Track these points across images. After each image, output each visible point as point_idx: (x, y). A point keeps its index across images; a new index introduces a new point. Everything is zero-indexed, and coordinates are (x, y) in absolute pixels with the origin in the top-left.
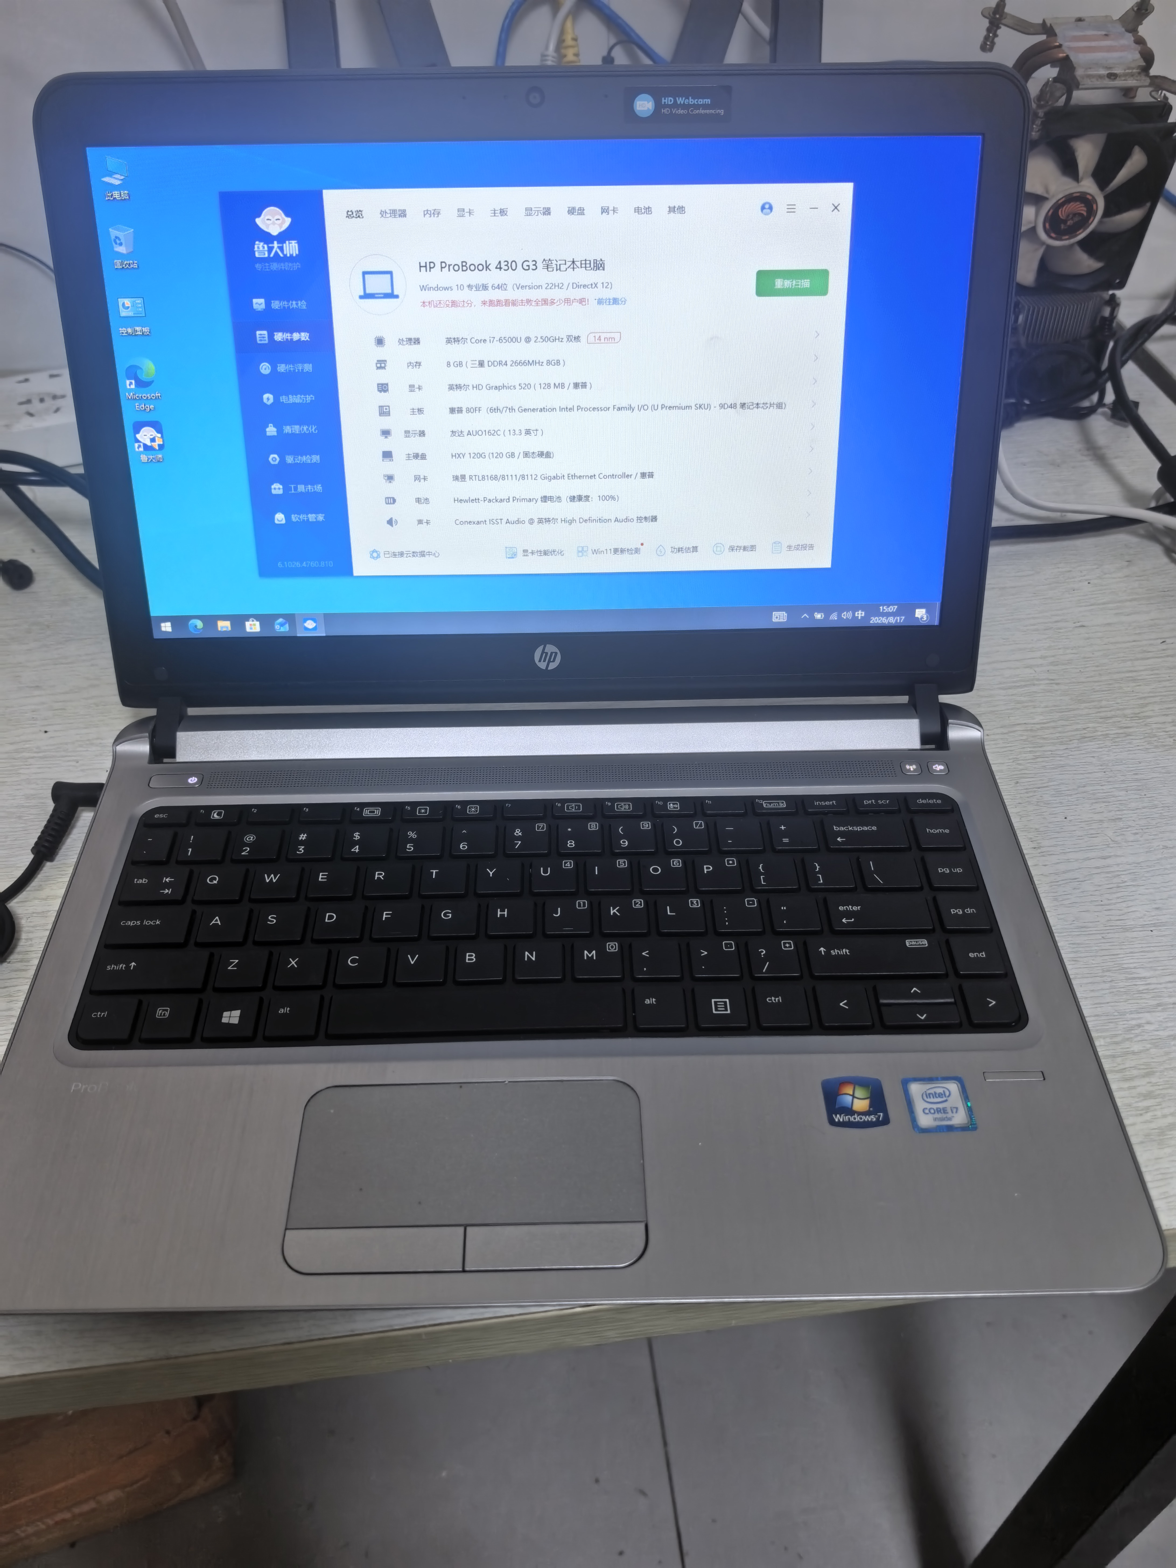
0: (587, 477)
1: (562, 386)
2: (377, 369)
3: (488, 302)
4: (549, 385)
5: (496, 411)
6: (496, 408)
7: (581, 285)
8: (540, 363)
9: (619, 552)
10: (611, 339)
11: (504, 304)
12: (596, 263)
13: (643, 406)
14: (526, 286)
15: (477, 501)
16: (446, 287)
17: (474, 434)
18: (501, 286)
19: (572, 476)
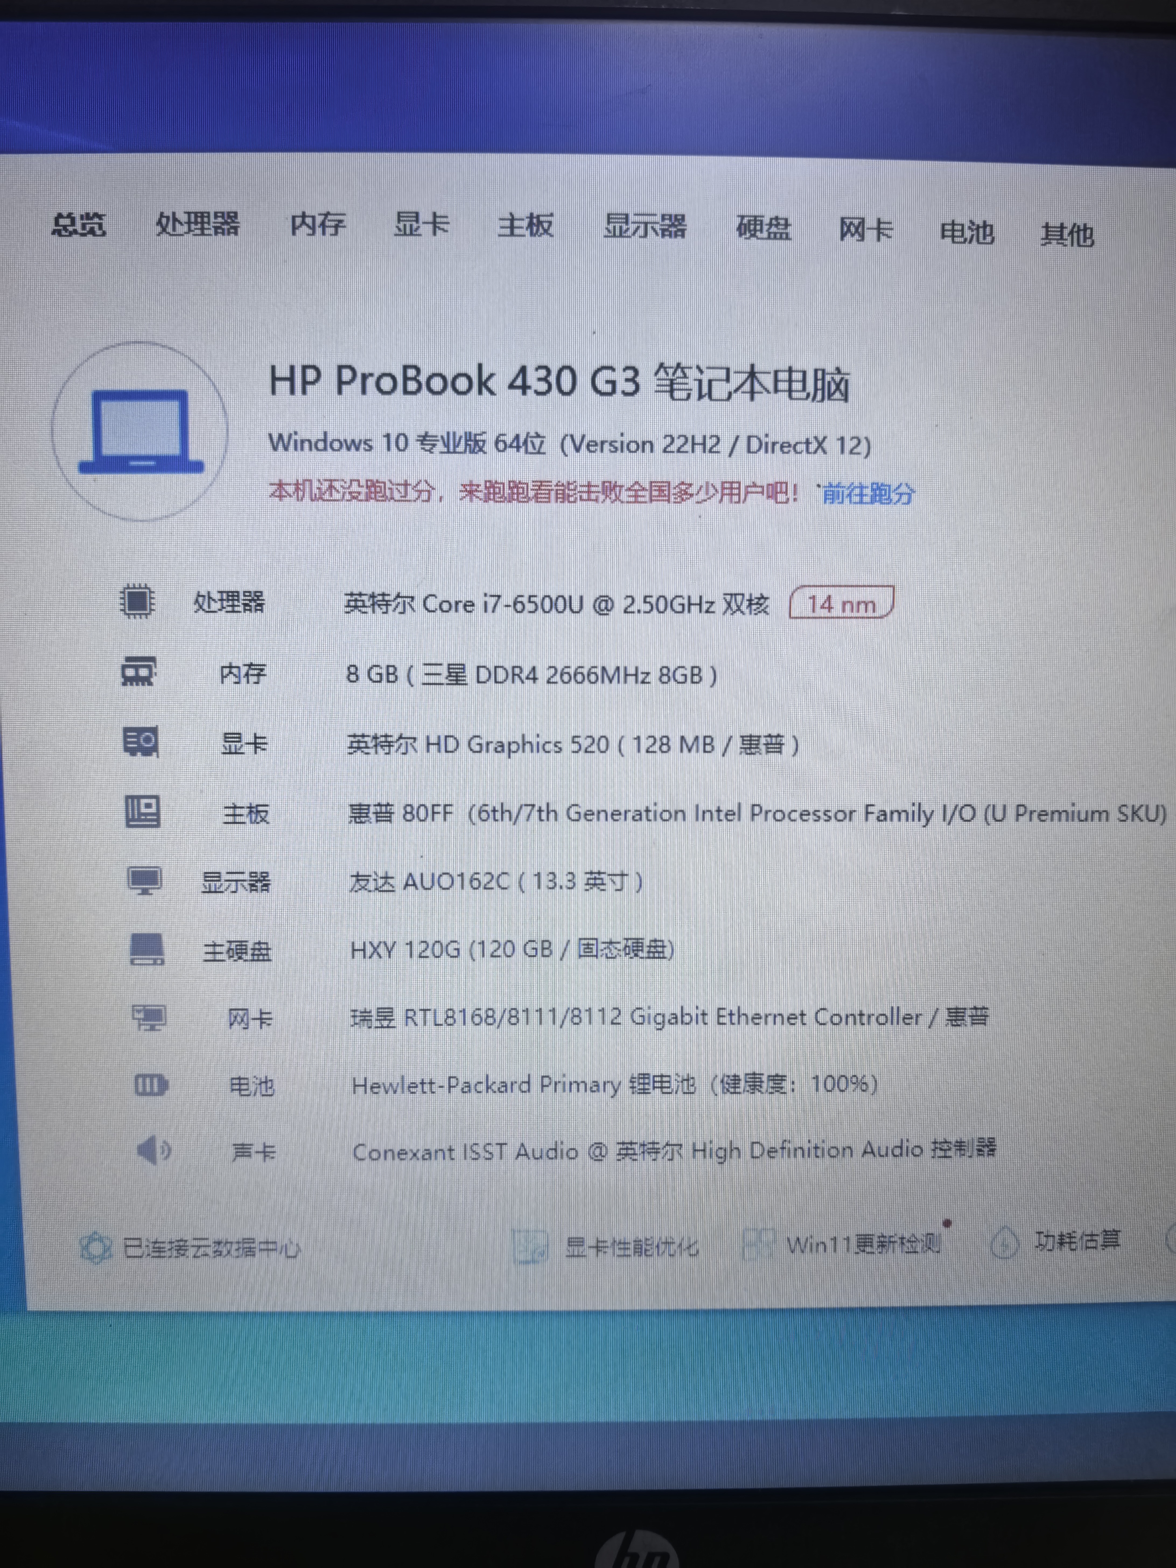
0: (778, 1019)
1: (707, 744)
2: (124, 684)
3: (482, 488)
4: (665, 741)
5: (498, 815)
6: (498, 808)
7: (774, 444)
8: (641, 677)
9: (875, 1244)
10: (862, 606)
11: (531, 494)
12: (823, 379)
13: (959, 810)
14: (603, 443)
15: (427, 1088)
16: (353, 441)
17: (427, 883)
18: (525, 442)
19: (731, 1014)
